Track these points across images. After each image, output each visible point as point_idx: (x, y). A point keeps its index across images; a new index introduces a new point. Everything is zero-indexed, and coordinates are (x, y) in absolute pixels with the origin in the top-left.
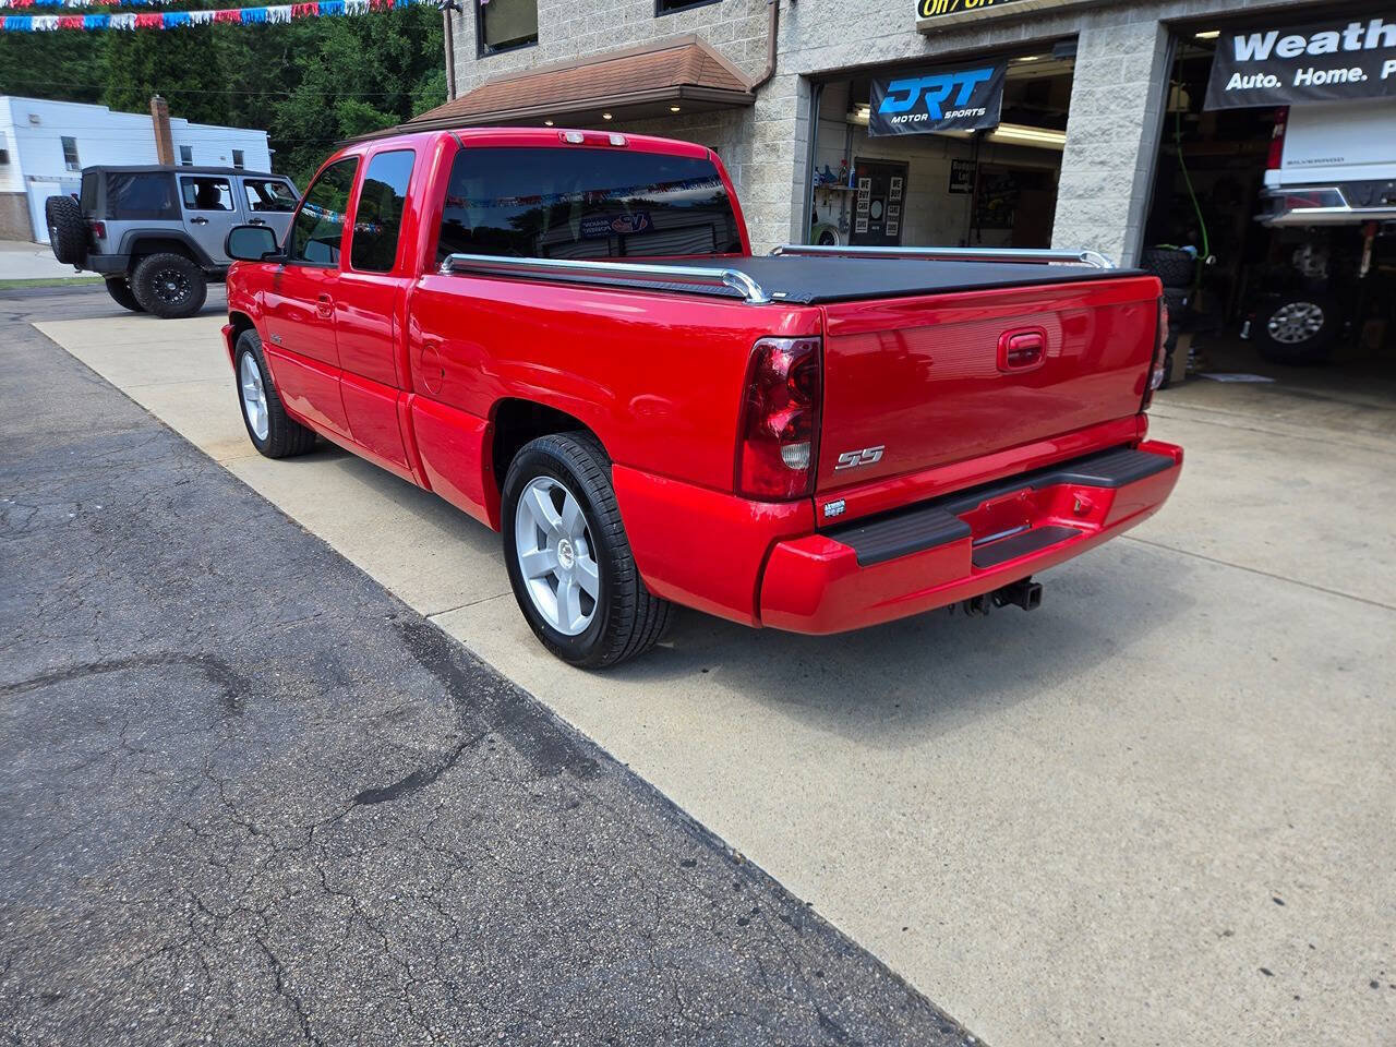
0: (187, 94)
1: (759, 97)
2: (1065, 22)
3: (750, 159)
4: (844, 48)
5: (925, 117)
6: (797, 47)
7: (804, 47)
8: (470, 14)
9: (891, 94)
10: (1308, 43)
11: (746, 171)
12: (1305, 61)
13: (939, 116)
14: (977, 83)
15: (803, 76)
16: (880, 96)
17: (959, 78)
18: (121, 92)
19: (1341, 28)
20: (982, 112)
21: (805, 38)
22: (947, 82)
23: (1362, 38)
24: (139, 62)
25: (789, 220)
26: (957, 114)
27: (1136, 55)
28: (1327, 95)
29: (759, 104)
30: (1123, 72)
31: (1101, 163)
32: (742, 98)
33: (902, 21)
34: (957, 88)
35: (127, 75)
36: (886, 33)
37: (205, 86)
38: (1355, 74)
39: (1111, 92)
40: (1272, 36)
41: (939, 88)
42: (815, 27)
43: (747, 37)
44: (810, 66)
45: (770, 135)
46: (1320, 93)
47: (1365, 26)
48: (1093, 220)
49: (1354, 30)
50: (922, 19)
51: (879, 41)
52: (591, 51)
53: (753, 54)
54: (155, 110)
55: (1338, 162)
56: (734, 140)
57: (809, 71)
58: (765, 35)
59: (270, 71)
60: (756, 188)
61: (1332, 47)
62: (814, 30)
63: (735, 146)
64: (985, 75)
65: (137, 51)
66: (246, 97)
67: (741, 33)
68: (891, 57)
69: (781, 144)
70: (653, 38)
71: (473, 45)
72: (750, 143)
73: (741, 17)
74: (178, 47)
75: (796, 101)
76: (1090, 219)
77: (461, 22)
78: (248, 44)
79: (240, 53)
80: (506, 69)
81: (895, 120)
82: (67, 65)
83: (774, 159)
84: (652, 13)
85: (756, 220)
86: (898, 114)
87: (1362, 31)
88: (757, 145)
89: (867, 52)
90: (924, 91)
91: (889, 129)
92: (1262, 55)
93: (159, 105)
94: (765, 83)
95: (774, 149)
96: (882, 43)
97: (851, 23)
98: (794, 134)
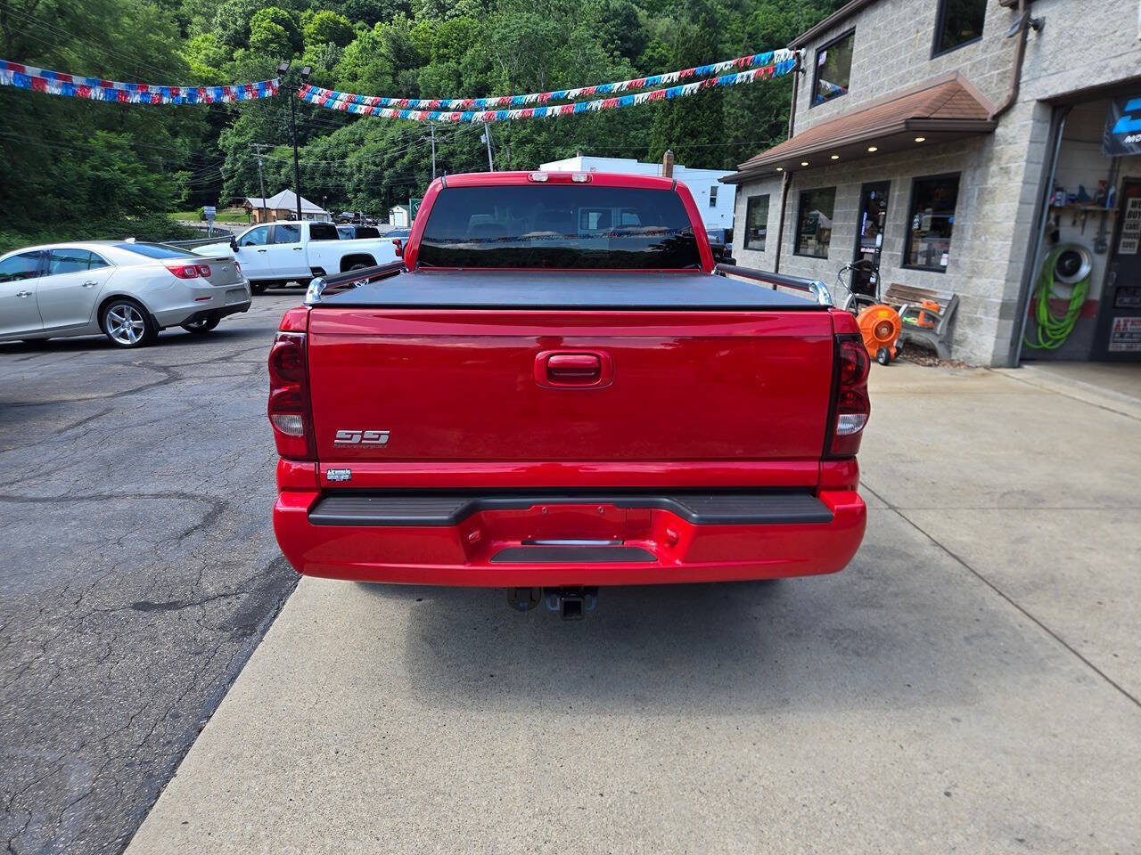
0: (698, 148)
1: (1000, 123)
3: (986, 182)
4: (1078, 72)
6: (1037, 74)
7: (1044, 74)
8: (810, 75)
9: (1127, 114)
11: (982, 191)
15: (1041, 102)
16: (1116, 114)
18: (657, 149)
21: (1045, 65)
24: (672, 128)
25: (1011, 239)
29: (999, 131)
32: (983, 126)
35: (662, 138)
36: (1120, 52)
37: (711, 142)
42: (1055, 54)
43: (998, 69)
44: (1046, 92)
45: (1005, 158)
51: (1111, 62)
52: (881, 94)
53: (1001, 84)
54: (665, 161)
56: (975, 164)
57: (1046, 96)
58: (1011, 66)
59: (760, 127)
60: (987, 207)
62: (1055, 57)
63: (975, 170)
65: (672, 121)
66: (740, 147)
67: (994, 66)
68: (1121, 76)
69: (1013, 166)
70: (927, 78)
71: (808, 98)
72: (988, 167)
73: (996, 51)
74: (698, 116)
75: (1031, 126)
77: (804, 81)
78: (748, 109)
79: (742, 116)
80: (825, 115)
81: (1129, 139)
82: (633, 133)
83: (1005, 180)
84: (928, 57)
85: (983, 238)
86: (1133, 133)
88: (994, 168)
89: (1100, 73)
91: (1123, 149)
93: (669, 157)
94: (1006, 110)
95: (1005, 171)
96: (1114, 63)
97: (1088, 46)
98: (1025, 158)
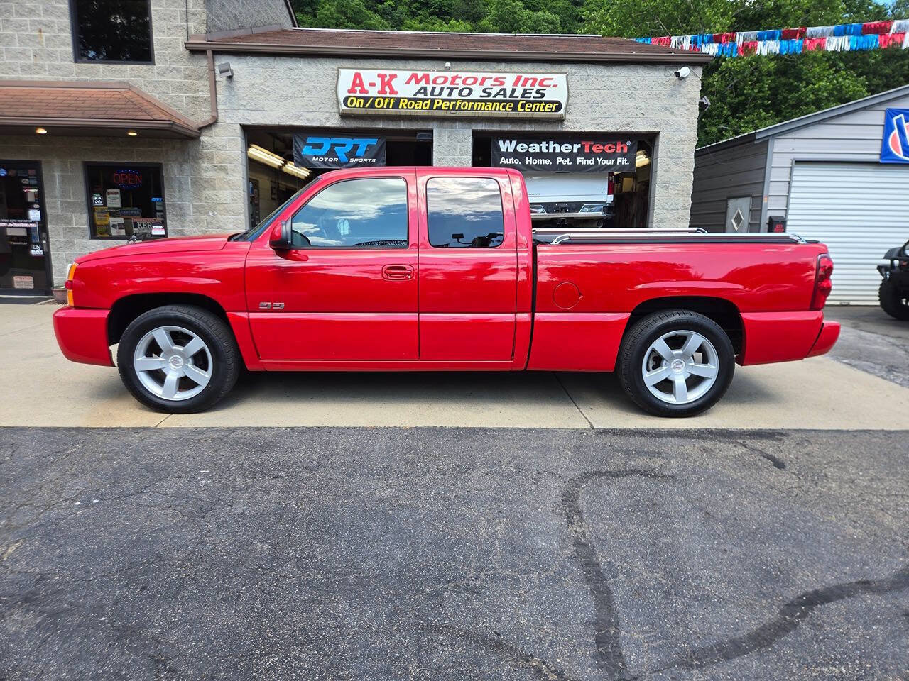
2: (426, 123)
3: (199, 173)
4: (278, 114)
5: (336, 160)
6: (235, 107)
7: (242, 108)
9: (309, 144)
10: (529, 147)
11: (196, 180)
12: (528, 154)
13: (346, 160)
14: (368, 145)
15: (242, 126)
17: (356, 141)
19: (540, 143)
20: (374, 161)
21: (243, 102)
22: (349, 143)
23: (547, 148)
25: (243, 215)
26: (357, 160)
27: (464, 144)
28: (539, 169)
30: (458, 150)
32: (195, 133)
33: (321, 105)
34: (356, 147)
36: (310, 110)
38: (547, 162)
39: (454, 159)
40: (514, 142)
41: (344, 145)
43: (185, 93)
44: (248, 120)
45: (217, 160)
46: (537, 168)
47: (548, 143)
49: (544, 145)
50: (345, 108)
51: (304, 114)
53: (193, 105)
57: (248, 123)
58: (204, 94)
60: (207, 192)
61: (537, 150)
62: (251, 99)
63: (181, 163)
64: (374, 142)
67: (179, 89)
68: (314, 124)
69: (229, 166)
70: (75, 77)
73: (177, 79)
75: (240, 141)
81: (314, 159)
83: (223, 175)
84: (72, 60)
85: (211, 214)
86: (316, 156)
87: (547, 145)
88: (206, 164)
89: (298, 119)
90: (333, 145)
92: (511, 150)
94: (209, 126)
95: (220, 168)
97: (281, 100)
98: (240, 161)
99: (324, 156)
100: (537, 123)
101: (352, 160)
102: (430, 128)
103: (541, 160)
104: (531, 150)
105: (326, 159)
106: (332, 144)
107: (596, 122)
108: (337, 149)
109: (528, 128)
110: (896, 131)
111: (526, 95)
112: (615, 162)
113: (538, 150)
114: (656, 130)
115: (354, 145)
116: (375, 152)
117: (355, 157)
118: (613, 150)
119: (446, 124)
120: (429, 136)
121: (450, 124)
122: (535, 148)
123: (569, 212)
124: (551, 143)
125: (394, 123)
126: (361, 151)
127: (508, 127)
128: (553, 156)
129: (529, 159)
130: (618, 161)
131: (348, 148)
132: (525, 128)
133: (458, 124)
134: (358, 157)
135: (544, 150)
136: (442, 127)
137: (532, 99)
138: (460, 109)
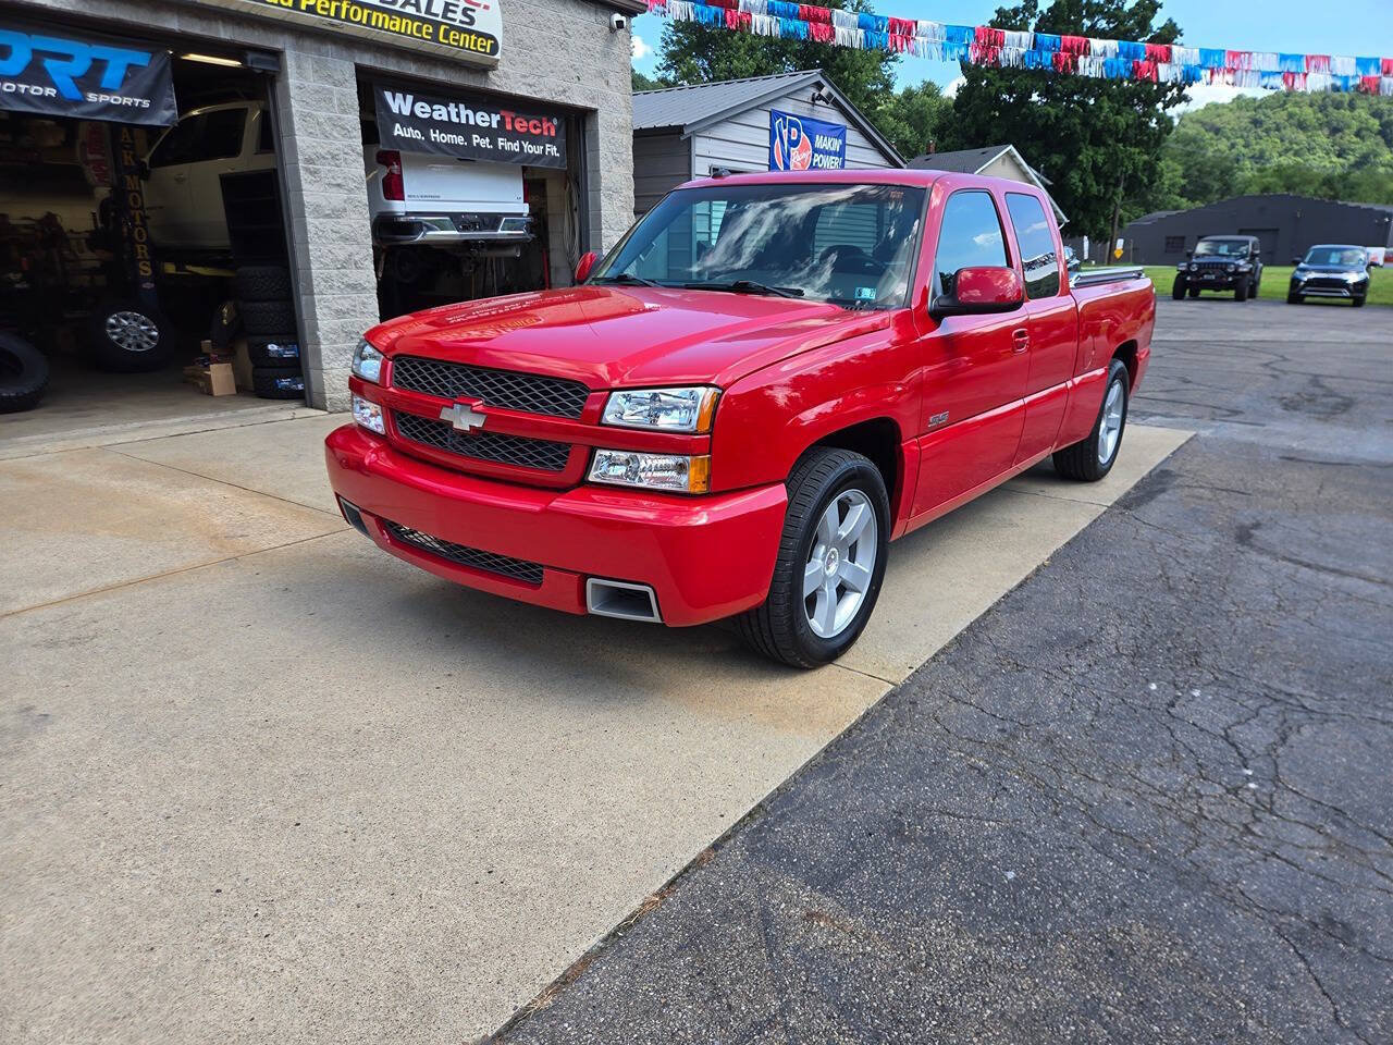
2: (269, 36)
10: (433, 110)
12: (432, 123)
13: (76, 95)
14: (129, 65)
17: (100, 51)
19: (446, 105)
20: (145, 103)
22: (83, 54)
23: (458, 115)
26: (103, 98)
27: (342, 90)
28: (450, 151)
30: (336, 103)
31: (339, 185)
34: (98, 66)
38: (460, 140)
40: (409, 99)
41: (67, 57)
46: (445, 148)
47: (457, 107)
48: (345, 239)
49: (452, 108)
55: (435, 198)
64: (141, 58)
76: (341, 237)
87: (456, 110)
90: (38, 55)
92: (407, 111)
99: (15, 79)
100: (452, 67)
101: (92, 97)
102: (279, 46)
103: (452, 137)
104: (436, 116)
105: (23, 87)
106: (35, 52)
107: (528, 81)
108: (49, 64)
109: (441, 75)
110: (778, 138)
111: (450, 15)
112: (544, 150)
113: (445, 118)
114: (594, 106)
115: (94, 60)
116: (148, 82)
117: (100, 90)
118: (539, 131)
119: (307, 43)
120: (274, 64)
121: (316, 46)
122: (440, 113)
123: (480, 230)
124: (462, 106)
125: (204, 24)
126: (113, 76)
127: (412, 69)
128: (466, 130)
129: (435, 133)
130: (547, 150)
131: (80, 66)
132: (437, 74)
133: (330, 48)
134: (107, 91)
135: (455, 119)
136: (301, 49)
137: (457, 23)
138: (347, 19)
